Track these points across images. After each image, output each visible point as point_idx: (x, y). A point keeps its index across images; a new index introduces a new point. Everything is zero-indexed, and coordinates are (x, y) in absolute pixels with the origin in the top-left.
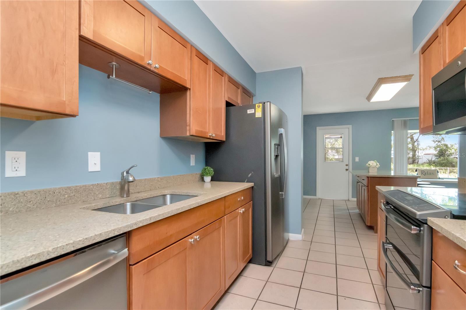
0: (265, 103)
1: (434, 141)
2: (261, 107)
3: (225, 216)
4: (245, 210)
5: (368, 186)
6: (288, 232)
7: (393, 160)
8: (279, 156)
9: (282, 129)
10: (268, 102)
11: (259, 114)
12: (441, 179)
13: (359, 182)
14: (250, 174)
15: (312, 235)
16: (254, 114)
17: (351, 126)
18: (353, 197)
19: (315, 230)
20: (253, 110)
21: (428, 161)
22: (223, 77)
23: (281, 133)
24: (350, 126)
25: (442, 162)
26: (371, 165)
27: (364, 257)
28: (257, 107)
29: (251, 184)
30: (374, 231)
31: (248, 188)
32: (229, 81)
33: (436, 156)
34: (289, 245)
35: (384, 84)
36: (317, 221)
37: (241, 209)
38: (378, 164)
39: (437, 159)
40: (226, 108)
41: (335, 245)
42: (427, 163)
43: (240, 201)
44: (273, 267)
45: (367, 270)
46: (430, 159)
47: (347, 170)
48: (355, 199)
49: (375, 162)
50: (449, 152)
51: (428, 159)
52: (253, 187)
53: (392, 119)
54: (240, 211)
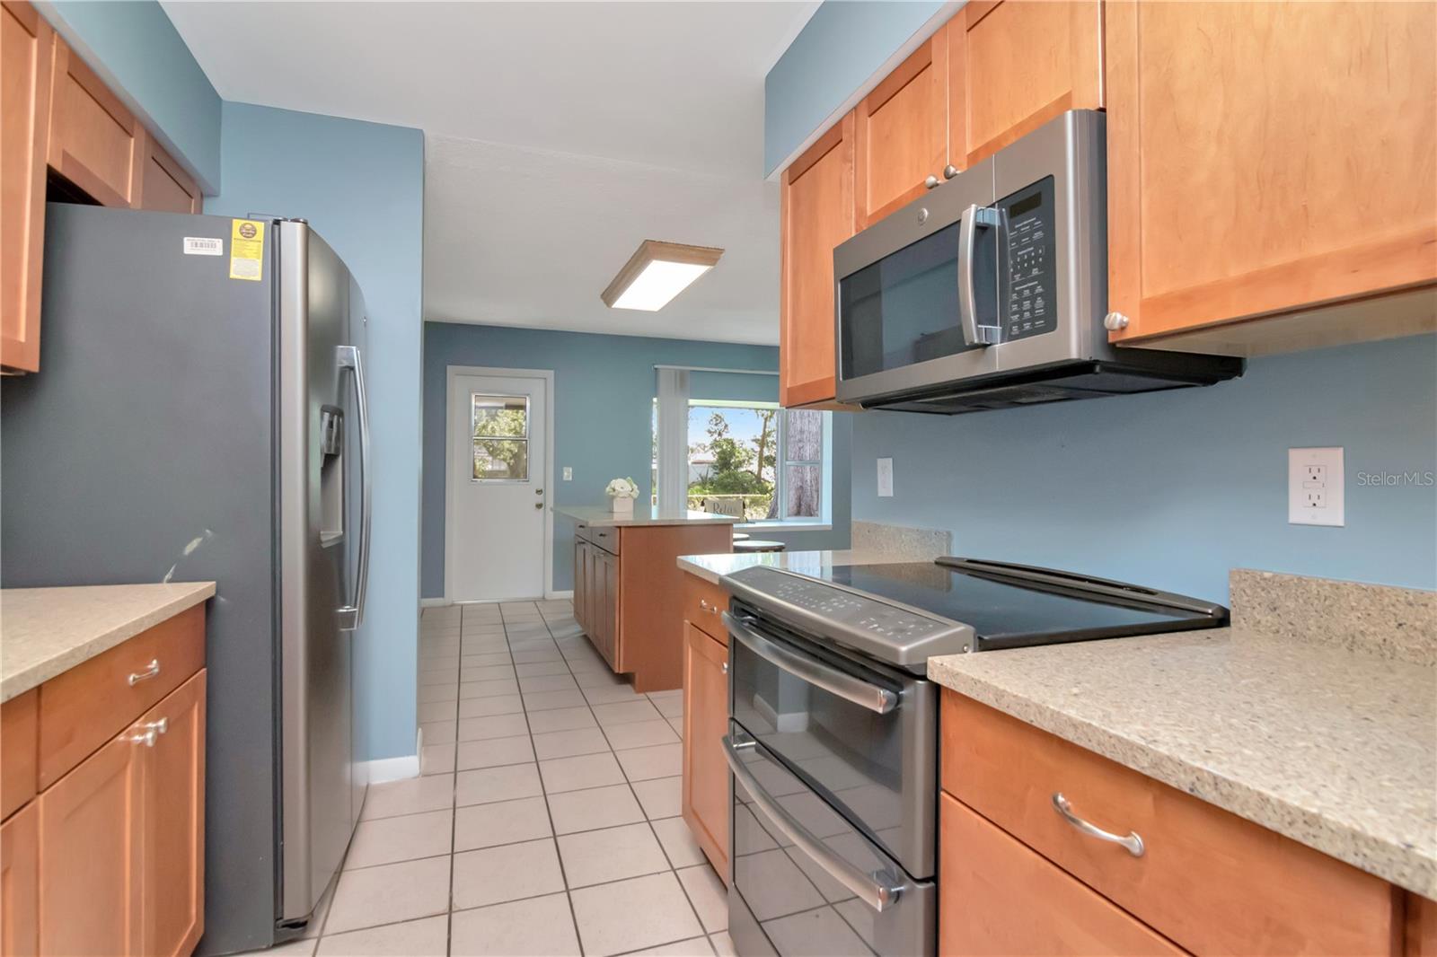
0: (282, 223)
1: (710, 432)
2: (260, 235)
3: (41, 797)
4: (168, 725)
5: (620, 556)
6: (368, 758)
7: (657, 479)
8: (340, 458)
9: (354, 348)
10: (296, 221)
11: (247, 264)
12: (751, 523)
13: (583, 543)
14: (190, 540)
15: (454, 745)
16: (225, 260)
17: (552, 372)
18: (556, 588)
19: (460, 722)
20: (219, 243)
21: (700, 479)
22: (35, 42)
23: (345, 363)
24: (550, 374)
25: (726, 481)
26: (619, 492)
27: (628, 783)
28: (236, 233)
29: (203, 589)
30: (635, 689)
31: (184, 609)
32: (69, 74)
33: (714, 467)
34: (375, 808)
35: (657, 259)
36: (461, 684)
37: (146, 722)
38: (635, 487)
39: (717, 473)
40: (47, 206)
41: (537, 761)
42: (700, 485)
43: (137, 685)
44: (314, 938)
45: (647, 824)
46: (704, 474)
47: (539, 506)
48: (570, 594)
49: (628, 481)
50: (737, 460)
51: (700, 475)
52: (209, 604)
53: (656, 366)
54: (138, 738)
